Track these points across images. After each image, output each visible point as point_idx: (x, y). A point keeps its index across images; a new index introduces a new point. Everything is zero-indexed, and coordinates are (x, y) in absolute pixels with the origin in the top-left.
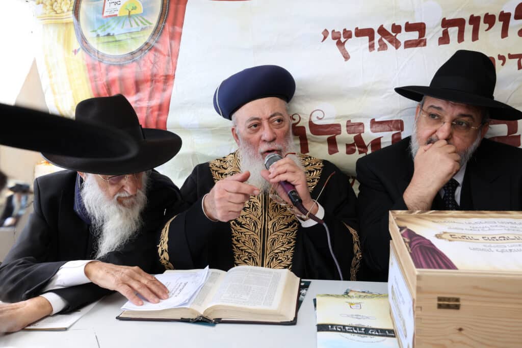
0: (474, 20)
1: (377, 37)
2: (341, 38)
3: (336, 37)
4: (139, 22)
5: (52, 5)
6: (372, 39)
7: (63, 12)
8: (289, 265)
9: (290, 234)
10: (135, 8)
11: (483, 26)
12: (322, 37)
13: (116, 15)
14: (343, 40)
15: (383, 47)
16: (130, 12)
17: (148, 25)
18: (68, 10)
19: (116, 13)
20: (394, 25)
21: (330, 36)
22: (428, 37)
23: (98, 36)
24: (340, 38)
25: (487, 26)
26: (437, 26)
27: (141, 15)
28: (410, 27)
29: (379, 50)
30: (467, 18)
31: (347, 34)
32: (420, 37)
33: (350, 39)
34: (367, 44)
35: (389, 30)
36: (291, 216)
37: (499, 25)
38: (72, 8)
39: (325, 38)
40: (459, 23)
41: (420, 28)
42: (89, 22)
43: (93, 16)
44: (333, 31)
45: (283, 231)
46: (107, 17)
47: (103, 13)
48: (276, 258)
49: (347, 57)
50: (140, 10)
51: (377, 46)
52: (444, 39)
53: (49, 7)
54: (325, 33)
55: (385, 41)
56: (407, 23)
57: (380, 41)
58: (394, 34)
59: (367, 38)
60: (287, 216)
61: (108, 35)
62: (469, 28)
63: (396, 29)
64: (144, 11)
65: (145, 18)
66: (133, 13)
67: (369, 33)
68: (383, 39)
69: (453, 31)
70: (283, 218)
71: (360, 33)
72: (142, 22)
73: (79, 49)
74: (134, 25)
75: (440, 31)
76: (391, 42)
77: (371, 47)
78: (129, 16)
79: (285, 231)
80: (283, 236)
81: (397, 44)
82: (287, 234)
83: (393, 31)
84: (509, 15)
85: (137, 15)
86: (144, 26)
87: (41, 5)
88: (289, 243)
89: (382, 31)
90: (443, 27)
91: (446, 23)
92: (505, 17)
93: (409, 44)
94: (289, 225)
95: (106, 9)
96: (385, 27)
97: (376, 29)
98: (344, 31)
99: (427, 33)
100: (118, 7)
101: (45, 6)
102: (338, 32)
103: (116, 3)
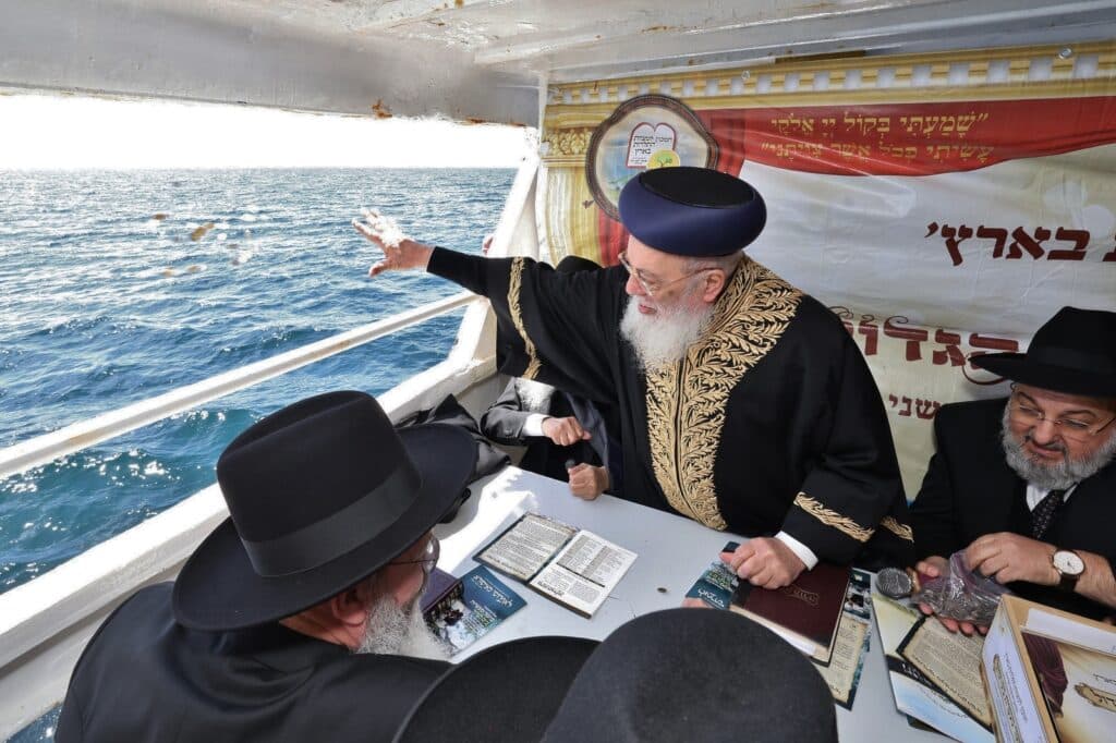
1: (1010, 241)
2: (954, 238)
3: (948, 233)
5: (559, 144)
6: (1001, 242)
7: (573, 153)
9: (711, 430)
10: (669, 161)
12: (928, 231)
14: (957, 238)
15: (1015, 254)
18: (580, 153)
19: (643, 164)
20: (1040, 230)
21: (939, 232)
22: (1089, 249)
23: (618, 189)
24: (954, 234)
26: (1108, 238)
28: (1063, 234)
29: (1008, 257)
31: (966, 233)
32: (1076, 248)
33: (967, 239)
34: (992, 249)
35: (1031, 234)
36: (715, 403)
38: (585, 151)
39: (931, 233)
41: (1082, 238)
42: (608, 171)
43: (613, 164)
44: (945, 227)
46: (631, 167)
47: (625, 162)
48: (692, 465)
49: (957, 259)
51: (1006, 251)
53: (556, 146)
54: (933, 228)
55: (1020, 247)
56: (1061, 229)
57: (1013, 247)
58: (1037, 241)
59: (995, 240)
60: (710, 402)
63: (1043, 234)
66: (667, 166)
67: (1000, 235)
68: (1019, 245)
70: (704, 403)
71: (984, 233)
73: (591, 203)
75: (1110, 245)
76: (1029, 250)
77: (997, 253)
81: (1037, 252)
82: (707, 431)
83: (1036, 237)
87: (547, 143)
88: (709, 444)
89: (1019, 233)
93: (1055, 255)
94: (711, 417)
95: (630, 158)
96: (1025, 230)
97: (1010, 232)
98: (963, 227)
99: (1090, 243)
100: (648, 157)
101: (552, 144)
102: (954, 230)
103: (644, 151)
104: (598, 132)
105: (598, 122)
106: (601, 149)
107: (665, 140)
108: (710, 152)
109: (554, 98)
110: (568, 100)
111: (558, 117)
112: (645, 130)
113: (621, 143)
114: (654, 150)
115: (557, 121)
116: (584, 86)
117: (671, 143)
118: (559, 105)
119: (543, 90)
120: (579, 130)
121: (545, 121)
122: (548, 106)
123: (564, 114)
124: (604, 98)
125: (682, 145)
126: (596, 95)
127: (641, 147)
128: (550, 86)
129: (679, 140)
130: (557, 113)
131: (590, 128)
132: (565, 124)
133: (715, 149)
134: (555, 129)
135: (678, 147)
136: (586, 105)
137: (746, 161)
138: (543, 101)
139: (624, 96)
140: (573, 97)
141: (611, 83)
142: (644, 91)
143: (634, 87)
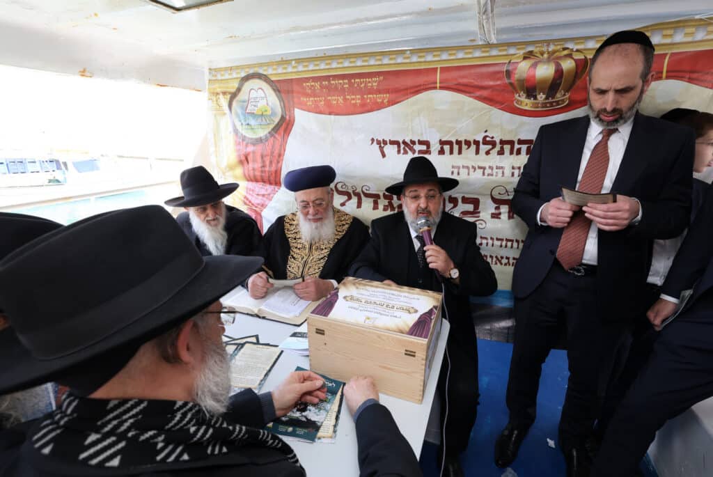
0: (459, 143)
1: (402, 146)
2: (382, 144)
3: (379, 143)
5: (217, 101)
6: (399, 147)
7: (223, 106)
10: (266, 111)
11: (464, 147)
12: (371, 142)
14: (382, 145)
15: (406, 152)
18: (226, 105)
20: (411, 141)
21: (375, 142)
22: (432, 149)
23: (242, 124)
24: (380, 143)
25: (467, 147)
26: (437, 144)
27: (270, 116)
28: (421, 143)
29: (403, 154)
30: (454, 141)
31: (385, 142)
32: (427, 149)
33: (386, 145)
34: (397, 150)
35: (409, 143)
37: (473, 147)
39: (372, 143)
40: (450, 143)
41: (427, 143)
43: (239, 111)
44: (377, 140)
45: (317, 262)
46: (248, 113)
47: (246, 110)
49: (384, 156)
51: (402, 151)
52: (442, 152)
53: (215, 102)
54: (373, 140)
55: (407, 149)
56: (419, 141)
57: (404, 148)
58: (412, 146)
59: (396, 146)
60: (322, 254)
61: (248, 124)
62: (456, 147)
63: (413, 142)
66: (265, 113)
67: (396, 143)
69: (447, 148)
70: (320, 255)
71: (392, 143)
75: (438, 147)
76: (410, 149)
77: (399, 152)
78: (262, 115)
81: (413, 151)
82: (319, 264)
83: (411, 144)
84: (479, 142)
85: (266, 115)
87: (210, 101)
89: (404, 142)
90: (440, 144)
91: (442, 143)
92: (477, 143)
96: (406, 140)
97: (401, 142)
98: (383, 140)
99: (431, 147)
101: (213, 101)
102: (380, 141)
103: (255, 106)
104: (234, 96)
105: (233, 90)
106: (234, 104)
107: (262, 98)
109: (213, 76)
110: (219, 77)
111: (214, 86)
112: (253, 94)
113: (244, 102)
115: (214, 89)
116: (226, 69)
118: (214, 80)
119: (207, 71)
120: (224, 93)
121: (209, 89)
122: (210, 80)
123: (217, 85)
124: (235, 75)
126: (231, 74)
127: (254, 104)
128: (210, 69)
130: (214, 84)
131: (230, 93)
132: (219, 90)
134: (213, 93)
136: (227, 79)
138: (207, 77)
139: (243, 74)
140: (222, 75)
141: (237, 67)
142: (251, 71)
143: (247, 70)
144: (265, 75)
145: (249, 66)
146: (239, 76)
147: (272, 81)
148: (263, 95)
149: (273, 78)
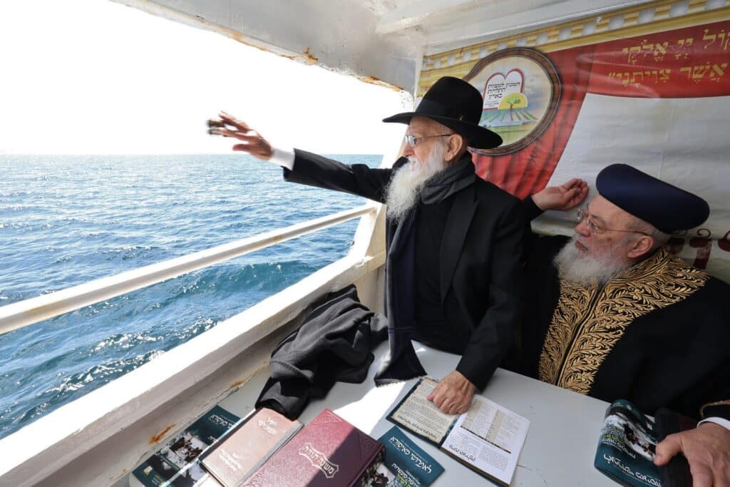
4: (521, 117)
8: (594, 370)
9: (607, 339)
10: (517, 102)
13: (497, 108)
16: (511, 106)
17: (532, 120)
19: (496, 106)
27: (525, 109)
36: (618, 322)
45: (600, 334)
46: (485, 110)
48: (581, 359)
50: (524, 103)
60: (614, 321)
64: (528, 105)
65: (529, 112)
70: (609, 321)
72: (525, 116)
74: (516, 119)
78: (511, 109)
79: (603, 335)
80: (598, 339)
82: (604, 338)
85: (520, 109)
86: (526, 121)
88: (602, 349)
94: (611, 330)
100: (499, 100)
103: (496, 96)
107: (514, 84)
108: (554, 89)
109: (428, 65)
110: (438, 66)
111: (429, 78)
114: (505, 94)
116: (451, 53)
117: (519, 87)
118: (430, 70)
119: (419, 60)
121: (420, 83)
122: (422, 71)
123: (433, 76)
125: (529, 87)
126: (461, 57)
128: (425, 57)
129: (527, 83)
130: (429, 76)
133: (559, 86)
135: (525, 89)
136: (451, 67)
137: (587, 94)
138: (419, 67)
139: (484, 54)
140: (442, 62)
141: (473, 47)
142: (502, 47)
143: (492, 47)
144: (532, 48)
145: (497, 42)
146: (473, 58)
147: (546, 55)
148: (520, 80)
149: (548, 50)
